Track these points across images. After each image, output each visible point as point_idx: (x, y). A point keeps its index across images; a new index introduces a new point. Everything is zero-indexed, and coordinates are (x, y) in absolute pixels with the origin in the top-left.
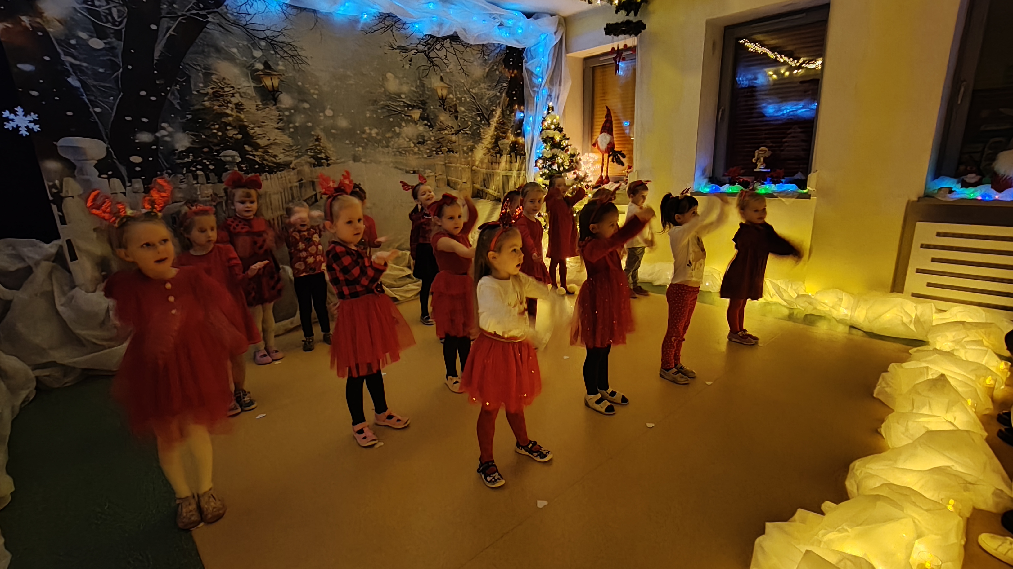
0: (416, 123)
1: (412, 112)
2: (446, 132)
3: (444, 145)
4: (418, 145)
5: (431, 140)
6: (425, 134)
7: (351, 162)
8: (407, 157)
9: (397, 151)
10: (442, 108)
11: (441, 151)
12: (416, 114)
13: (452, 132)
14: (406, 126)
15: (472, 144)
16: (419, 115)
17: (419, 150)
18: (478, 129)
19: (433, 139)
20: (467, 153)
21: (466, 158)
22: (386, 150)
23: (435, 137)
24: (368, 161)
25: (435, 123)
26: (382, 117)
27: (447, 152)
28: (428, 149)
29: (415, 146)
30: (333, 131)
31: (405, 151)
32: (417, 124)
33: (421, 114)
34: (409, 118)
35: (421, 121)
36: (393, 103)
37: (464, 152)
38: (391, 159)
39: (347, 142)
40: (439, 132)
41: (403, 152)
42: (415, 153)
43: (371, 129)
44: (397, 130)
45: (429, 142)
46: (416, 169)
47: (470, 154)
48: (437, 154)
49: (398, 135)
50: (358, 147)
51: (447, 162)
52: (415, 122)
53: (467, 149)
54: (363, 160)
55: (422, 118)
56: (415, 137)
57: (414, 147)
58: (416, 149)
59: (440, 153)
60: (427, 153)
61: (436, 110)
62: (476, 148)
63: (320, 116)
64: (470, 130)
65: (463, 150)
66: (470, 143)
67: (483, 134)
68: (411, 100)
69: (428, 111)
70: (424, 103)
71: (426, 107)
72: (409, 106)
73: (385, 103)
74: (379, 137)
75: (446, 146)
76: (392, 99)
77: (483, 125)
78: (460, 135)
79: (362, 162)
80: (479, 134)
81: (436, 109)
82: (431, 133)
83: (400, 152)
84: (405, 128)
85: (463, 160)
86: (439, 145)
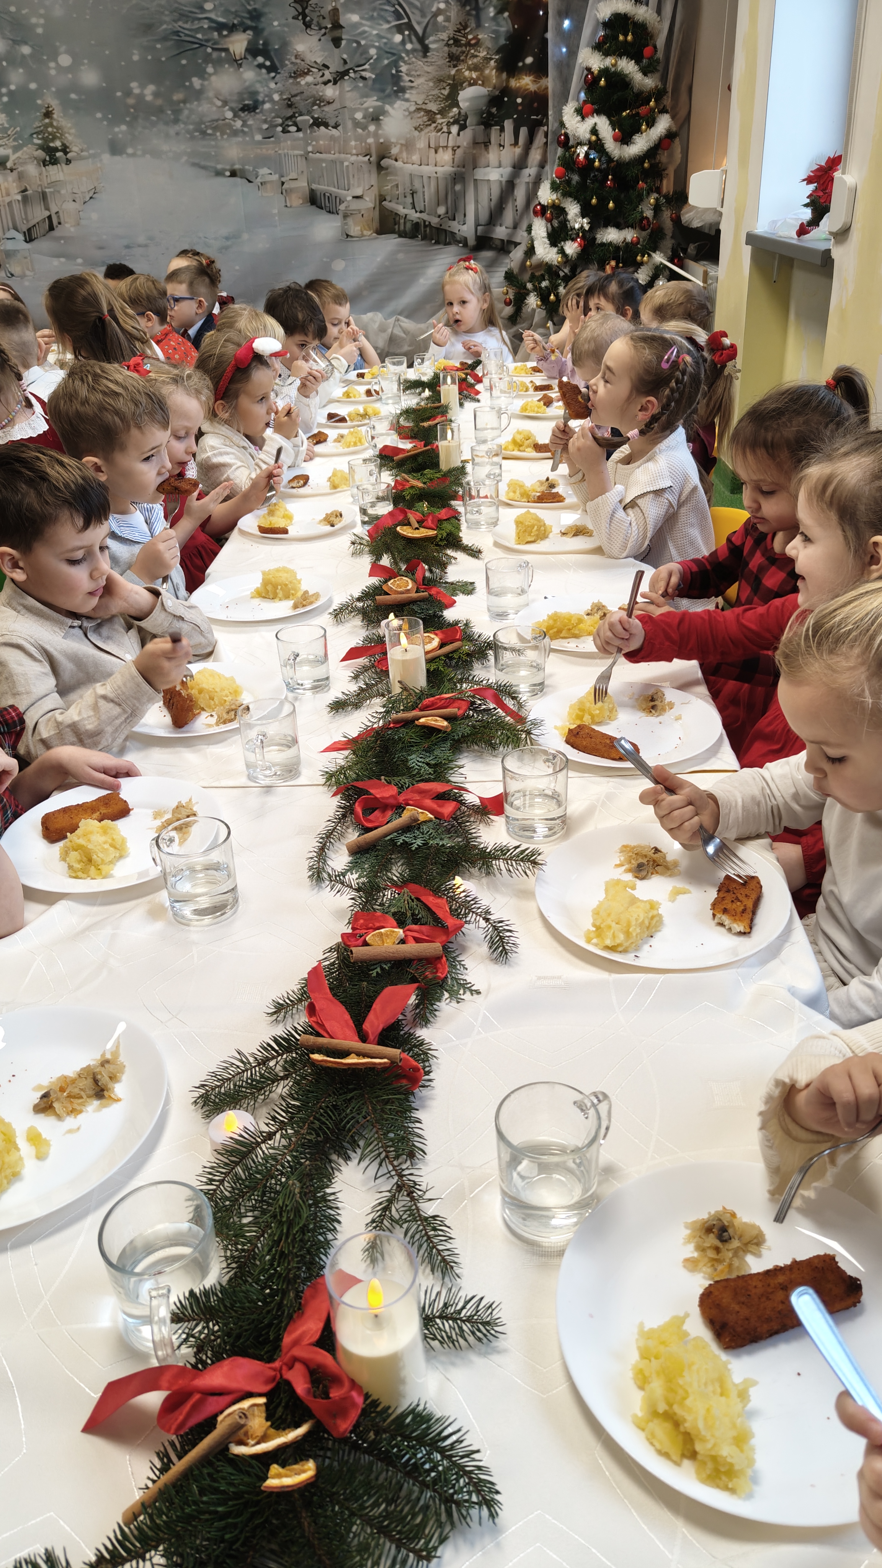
0: (237, 63)
1: (227, 39)
2: (309, 79)
3: (304, 111)
4: (242, 115)
5: (272, 100)
6: (259, 87)
7: (106, 157)
8: (216, 139)
9: (196, 130)
10: (300, 23)
11: (295, 124)
12: (238, 44)
13: (326, 78)
14: (215, 73)
15: (379, 104)
16: (245, 44)
17: (244, 124)
18: (395, 64)
19: (276, 97)
20: (364, 128)
21: (358, 138)
22: (172, 131)
23: (281, 94)
24: (139, 153)
25: (282, 62)
26: (163, 59)
27: (311, 126)
28: (265, 121)
29: (236, 115)
30: (73, 96)
31: (215, 129)
32: (240, 66)
33: (249, 43)
34: (223, 54)
35: (249, 57)
36: (186, 26)
37: (357, 124)
38: (183, 147)
39: (99, 115)
40: (291, 81)
41: (209, 131)
42: (235, 133)
43: (143, 86)
44: (196, 82)
45: (267, 106)
46: (237, 167)
47: (372, 128)
48: (285, 131)
49: (198, 95)
50: (119, 126)
51: (310, 149)
52: (236, 61)
53: (364, 117)
54: (130, 151)
55: (253, 51)
56: (235, 98)
57: (232, 119)
58: (238, 124)
59: (293, 129)
60: (260, 130)
61: (286, 29)
62: (384, 113)
63: (49, 68)
64: (372, 70)
65: (354, 120)
66: (372, 103)
67: (407, 78)
68: (227, 12)
69: (266, 33)
70: (256, 15)
71: (261, 26)
72: (220, 27)
73: (170, 27)
74: (159, 102)
75: (309, 113)
76: (184, 16)
77: (408, 52)
78: (346, 84)
79: (129, 155)
80: (396, 79)
81: (287, 25)
82: (272, 85)
83: (204, 133)
84: (213, 78)
85: (353, 143)
86: (290, 112)
